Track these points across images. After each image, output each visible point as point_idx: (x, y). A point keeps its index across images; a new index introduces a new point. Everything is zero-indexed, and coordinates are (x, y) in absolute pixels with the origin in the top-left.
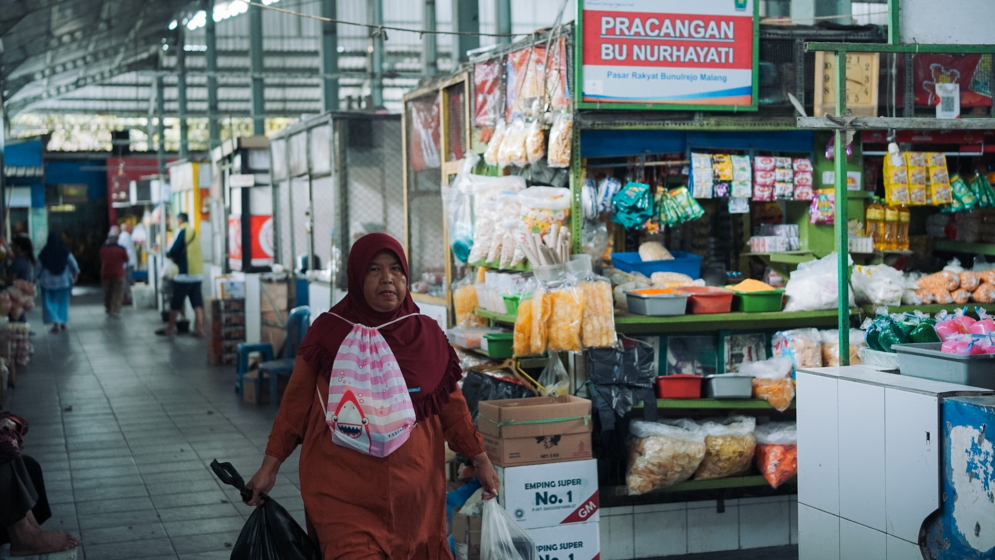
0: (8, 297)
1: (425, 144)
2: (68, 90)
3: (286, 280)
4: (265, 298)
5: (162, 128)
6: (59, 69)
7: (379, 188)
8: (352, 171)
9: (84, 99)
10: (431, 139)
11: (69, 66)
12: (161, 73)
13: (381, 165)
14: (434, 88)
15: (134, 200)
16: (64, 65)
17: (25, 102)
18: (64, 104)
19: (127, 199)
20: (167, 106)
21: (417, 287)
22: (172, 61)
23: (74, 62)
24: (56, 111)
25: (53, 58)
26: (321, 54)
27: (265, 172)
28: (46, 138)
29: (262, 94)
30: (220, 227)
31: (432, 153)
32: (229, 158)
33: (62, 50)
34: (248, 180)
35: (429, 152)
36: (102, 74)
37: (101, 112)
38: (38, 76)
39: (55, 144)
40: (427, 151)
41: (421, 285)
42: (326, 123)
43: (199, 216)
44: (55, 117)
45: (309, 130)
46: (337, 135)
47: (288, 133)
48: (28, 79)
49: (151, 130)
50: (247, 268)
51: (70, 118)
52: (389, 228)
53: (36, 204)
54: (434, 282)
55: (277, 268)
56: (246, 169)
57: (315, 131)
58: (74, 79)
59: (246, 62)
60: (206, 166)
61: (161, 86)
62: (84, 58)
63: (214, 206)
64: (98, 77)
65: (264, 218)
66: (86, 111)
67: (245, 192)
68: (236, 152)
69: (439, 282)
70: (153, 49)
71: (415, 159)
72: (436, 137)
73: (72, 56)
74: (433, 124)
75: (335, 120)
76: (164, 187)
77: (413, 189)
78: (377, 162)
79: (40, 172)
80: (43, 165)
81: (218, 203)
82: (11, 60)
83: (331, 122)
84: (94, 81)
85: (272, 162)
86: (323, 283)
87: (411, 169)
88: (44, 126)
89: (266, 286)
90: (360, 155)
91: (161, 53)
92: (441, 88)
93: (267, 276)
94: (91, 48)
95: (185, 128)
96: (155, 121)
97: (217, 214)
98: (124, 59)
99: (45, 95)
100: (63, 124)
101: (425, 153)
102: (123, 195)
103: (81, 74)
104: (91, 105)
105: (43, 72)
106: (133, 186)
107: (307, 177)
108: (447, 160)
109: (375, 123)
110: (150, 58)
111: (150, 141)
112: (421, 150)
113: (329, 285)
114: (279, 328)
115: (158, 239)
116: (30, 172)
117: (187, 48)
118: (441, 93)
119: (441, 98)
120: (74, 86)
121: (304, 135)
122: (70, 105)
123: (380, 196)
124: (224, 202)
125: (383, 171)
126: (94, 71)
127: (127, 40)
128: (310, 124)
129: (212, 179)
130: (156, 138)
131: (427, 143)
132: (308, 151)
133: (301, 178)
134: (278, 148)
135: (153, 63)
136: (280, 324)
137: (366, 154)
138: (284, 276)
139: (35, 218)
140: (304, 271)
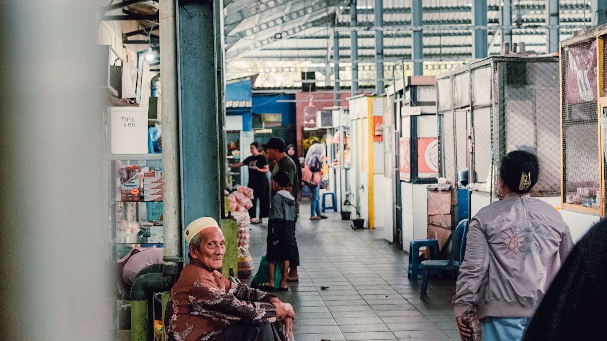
0: (234, 199)
1: (580, 82)
2: (269, 43)
3: (451, 190)
4: (431, 203)
5: (338, 69)
6: (264, 27)
7: (531, 117)
8: (509, 103)
9: (281, 49)
10: (586, 78)
11: (271, 24)
12: (337, 29)
13: (533, 99)
14: (591, 36)
15: (319, 126)
16: (267, 24)
17: (239, 52)
18: (265, 53)
19: (314, 125)
20: (342, 53)
21: (571, 198)
22: (347, 18)
23: (274, 21)
24: (258, 58)
25: (260, 18)
26: (473, 10)
27: (432, 104)
28: (253, 78)
29: (421, 42)
30: (391, 147)
31: (587, 89)
32: (401, 92)
33: (267, 13)
34: (416, 110)
35: (584, 88)
36: (294, 30)
37: (291, 58)
38: (249, 33)
39: (258, 83)
40: (582, 88)
41: (576, 197)
42: (487, 65)
43: (372, 137)
44: (258, 62)
45: (472, 70)
46: (497, 74)
47: (453, 74)
48: (242, 35)
49: (329, 71)
50: (415, 179)
51: (270, 64)
52: (539, 149)
53: (246, 129)
54: (587, 195)
55: (442, 180)
56: (414, 102)
57: (476, 71)
58: (273, 34)
59: (408, 17)
60: (379, 100)
61: (337, 37)
62: (282, 18)
63: (386, 130)
64: (291, 32)
65: (429, 140)
66: (281, 58)
67: (414, 120)
68: (407, 88)
69: (593, 196)
70: (331, 10)
71: (570, 95)
72: (592, 77)
73: (273, 18)
74: (589, 66)
75: (495, 62)
76: (344, 115)
77: (567, 119)
78: (529, 96)
79: (249, 104)
80: (251, 99)
81: (390, 128)
82: (232, 21)
83: (492, 64)
84: (288, 35)
85: (438, 96)
86: (484, 193)
87: (567, 102)
88: (250, 70)
89: (432, 194)
90: (515, 90)
91: (337, 13)
92: (597, 37)
93: (434, 186)
94: (287, 11)
95: (356, 69)
96: (332, 65)
97: (389, 135)
98: (310, 17)
99: (251, 47)
100: (264, 69)
101: (580, 89)
102: (312, 122)
103: (278, 29)
104: (284, 53)
105: (252, 29)
106: (319, 114)
107: (470, 108)
108: (601, 96)
109: (528, 64)
110: (329, 16)
111: (328, 80)
112: (576, 86)
113: (489, 195)
114: (444, 228)
115: (337, 156)
116: (242, 104)
117: (358, 7)
118: (597, 39)
119: (597, 44)
120: (273, 39)
121: (468, 74)
122: (269, 53)
123: (532, 124)
124: (396, 129)
125: (534, 103)
126: (288, 27)
127: (313, 3)
128: (473, 66)
129: (385, 109)
130: (333, 77)
131: (582, 81)
132: (471, 87)
133: (463, 110)
134: (444, 86)
135: (332, 20)
136: (444, 225)
137: (521, 89)
138: (448, 186)
139: (245, 138)
140: (465, 183)
